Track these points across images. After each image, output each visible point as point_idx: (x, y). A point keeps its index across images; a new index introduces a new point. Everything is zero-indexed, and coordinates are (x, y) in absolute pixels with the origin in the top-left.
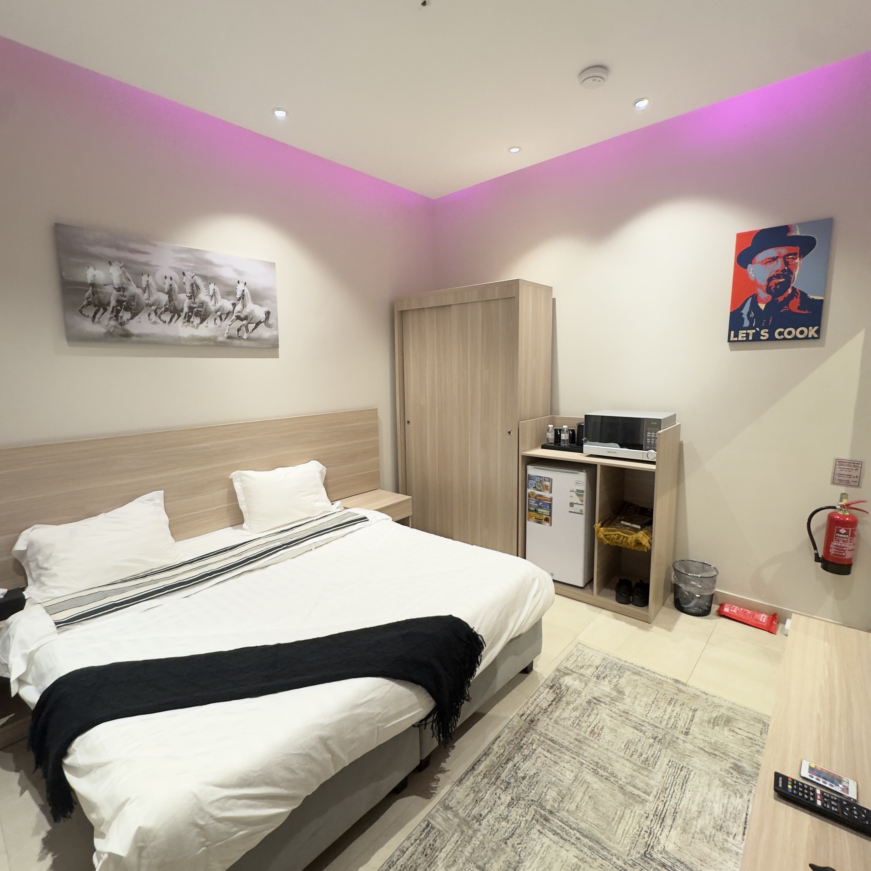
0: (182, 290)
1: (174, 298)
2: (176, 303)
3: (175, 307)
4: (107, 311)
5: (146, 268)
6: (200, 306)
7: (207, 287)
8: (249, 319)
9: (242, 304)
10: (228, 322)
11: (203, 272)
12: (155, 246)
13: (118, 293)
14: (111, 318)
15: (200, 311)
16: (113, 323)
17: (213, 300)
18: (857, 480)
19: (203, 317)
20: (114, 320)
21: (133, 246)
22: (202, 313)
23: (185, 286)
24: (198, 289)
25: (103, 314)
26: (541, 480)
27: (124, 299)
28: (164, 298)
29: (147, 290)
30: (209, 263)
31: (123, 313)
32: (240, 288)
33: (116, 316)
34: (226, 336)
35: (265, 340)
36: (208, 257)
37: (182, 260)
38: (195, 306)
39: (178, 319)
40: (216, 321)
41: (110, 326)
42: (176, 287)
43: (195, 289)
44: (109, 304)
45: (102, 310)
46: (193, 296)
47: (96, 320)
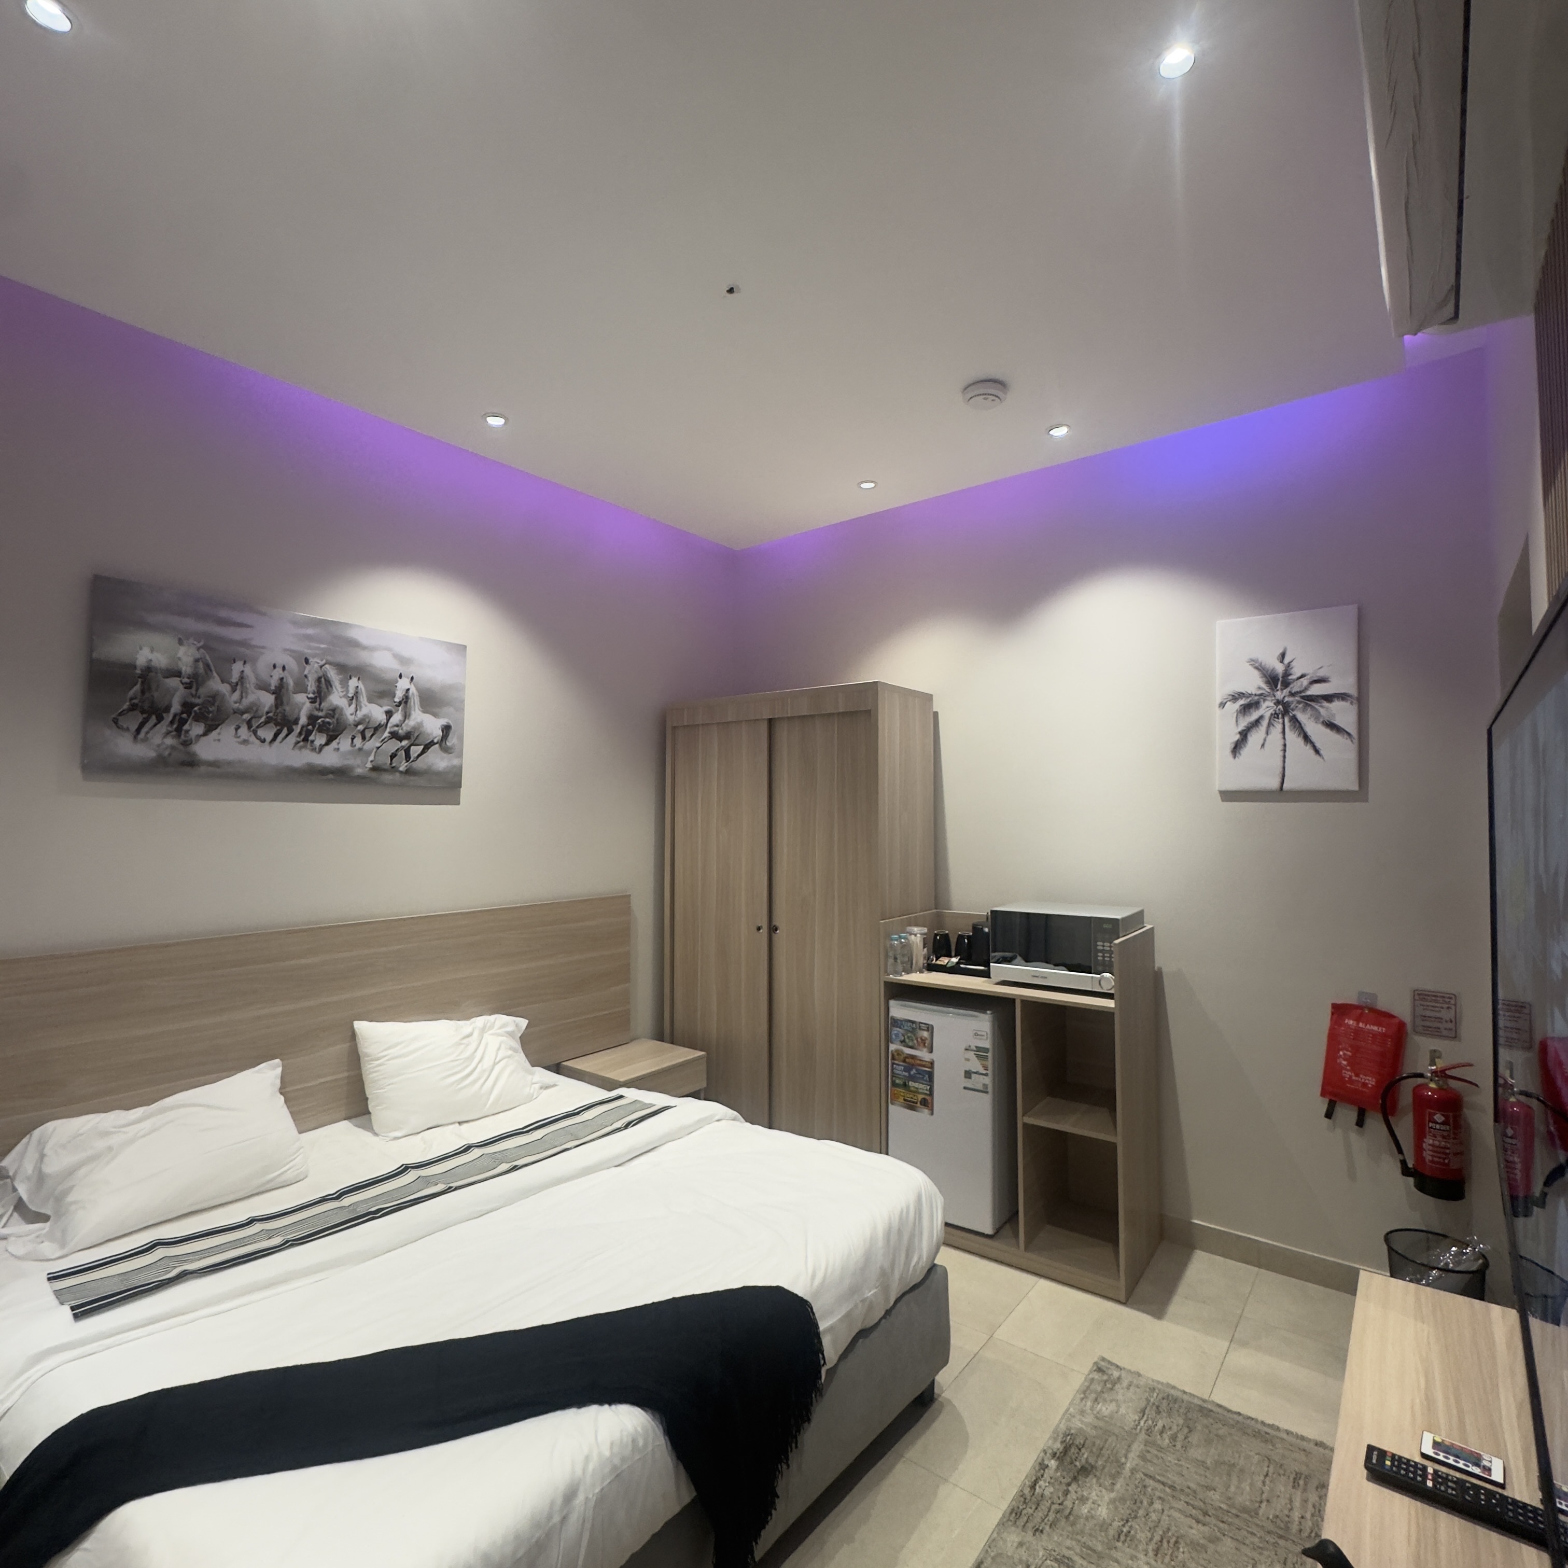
0: (301, 687)
1: (285, 700)
2: (287, 708)
3: (284, 717)
4: (162, 722)
5: (242, 650)
6: (330, 714)
7: (344, 684)
8: (413, 739)
9: (403, 713)
10: (373, 743)
11: (341, 659)
12: (264, 614)
13: (188, 691)
14: (168, 733)
15: (329, 723)
16: (169, 741)
17: (353, 706)
18: (1450, 1025)
19: (331, 733)
20: (173, 737)
21: (223, 613)
22: (331, 726)
23: (306, 680)
24: (329, 687)
25: (155, 725)
26: (913, 1028)
27: (197, 701)
28: (268, 700)
29: (239, 687)
30: (355, 644)
31: (191, 725)
32: (403, 684)
33: (179, 730)
34: (369, 765)
35: (438, 774)
36: (353, 634)
37: (309, 638)
38: (320, 714)
39: (287, 736)
40: (355, 741)
41: (164, 746)
42: (291, 682)
43: (323, 685)
44: (167, 709)
45: (153, 719)
46: (320, 696)
47: (142, 735)
